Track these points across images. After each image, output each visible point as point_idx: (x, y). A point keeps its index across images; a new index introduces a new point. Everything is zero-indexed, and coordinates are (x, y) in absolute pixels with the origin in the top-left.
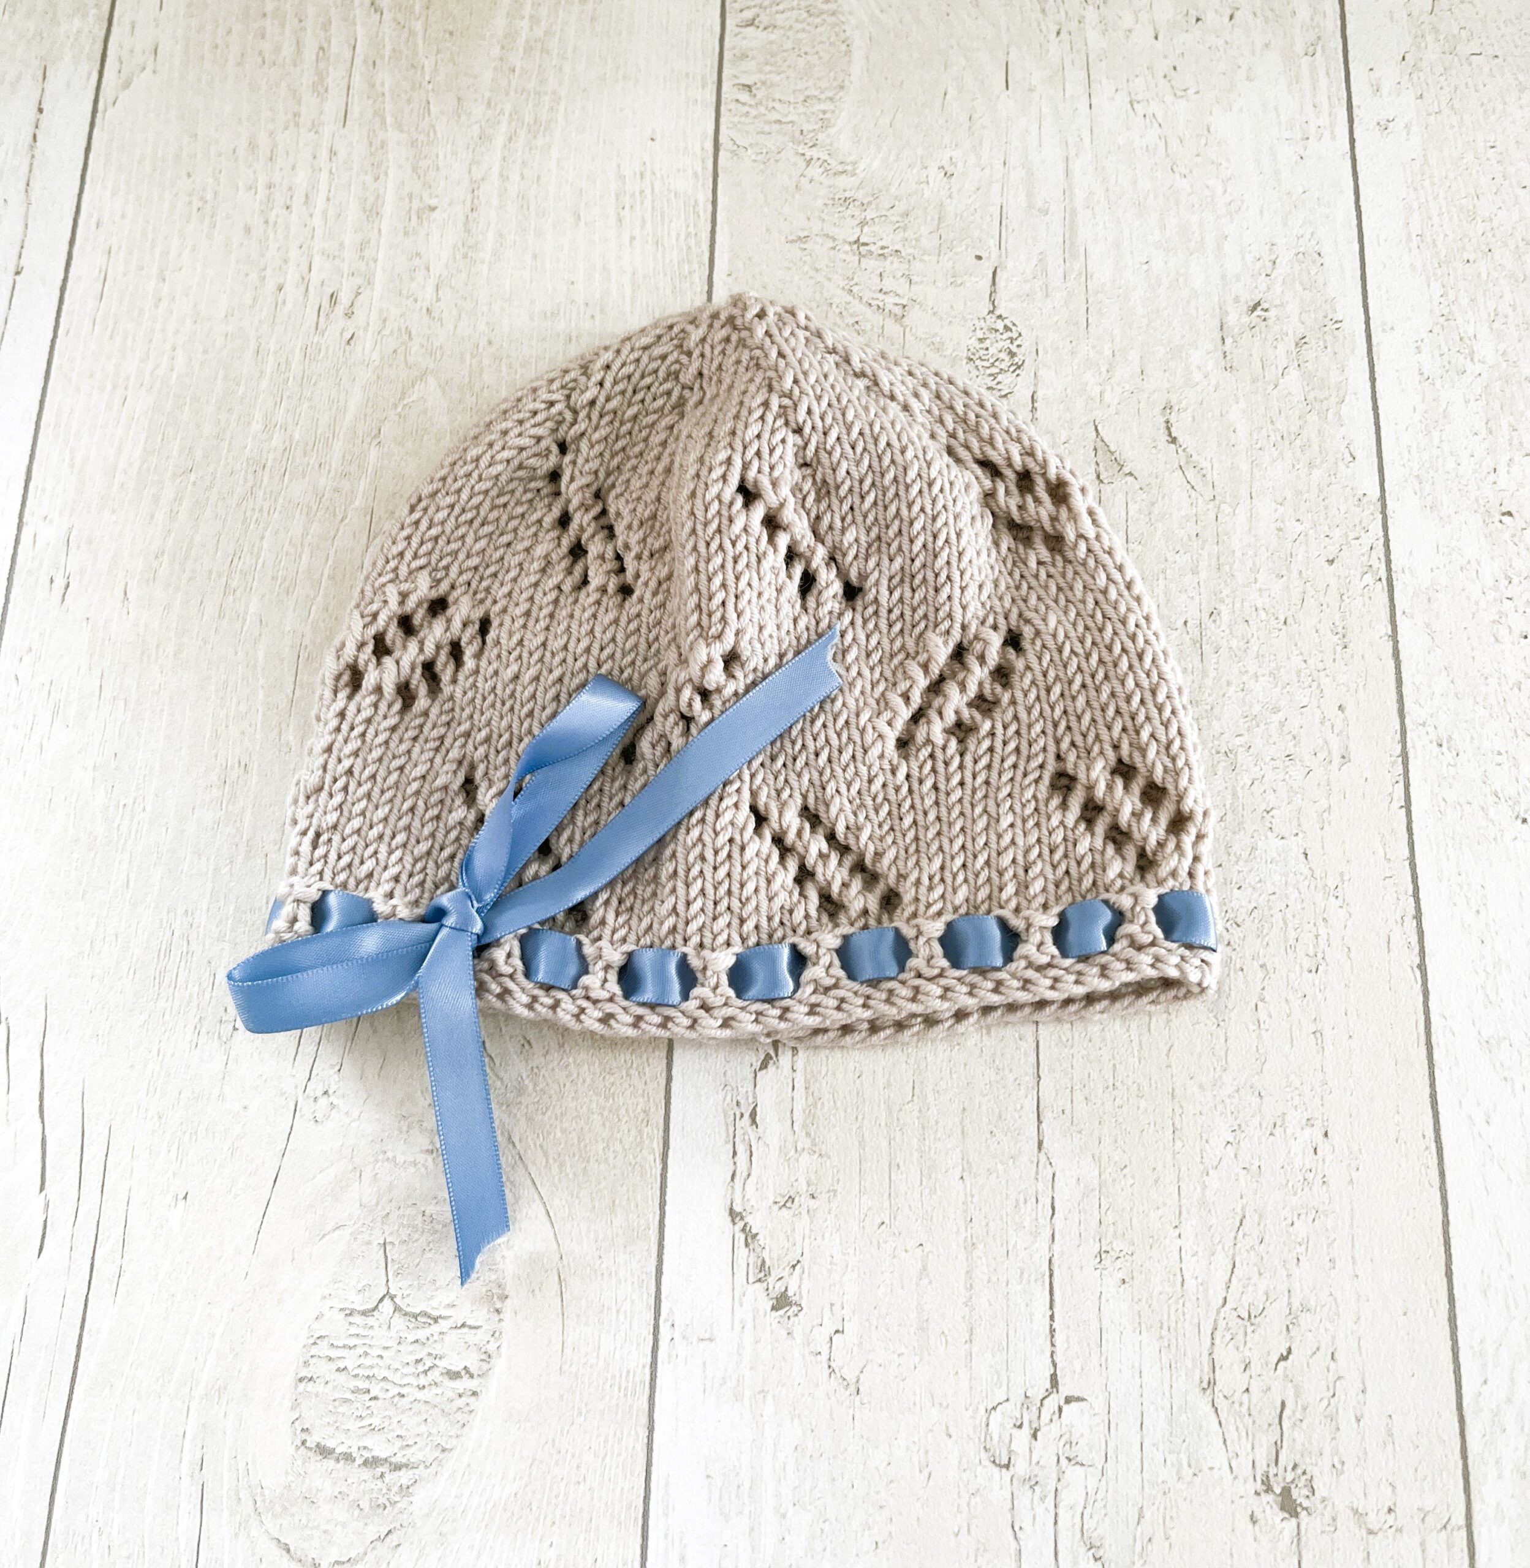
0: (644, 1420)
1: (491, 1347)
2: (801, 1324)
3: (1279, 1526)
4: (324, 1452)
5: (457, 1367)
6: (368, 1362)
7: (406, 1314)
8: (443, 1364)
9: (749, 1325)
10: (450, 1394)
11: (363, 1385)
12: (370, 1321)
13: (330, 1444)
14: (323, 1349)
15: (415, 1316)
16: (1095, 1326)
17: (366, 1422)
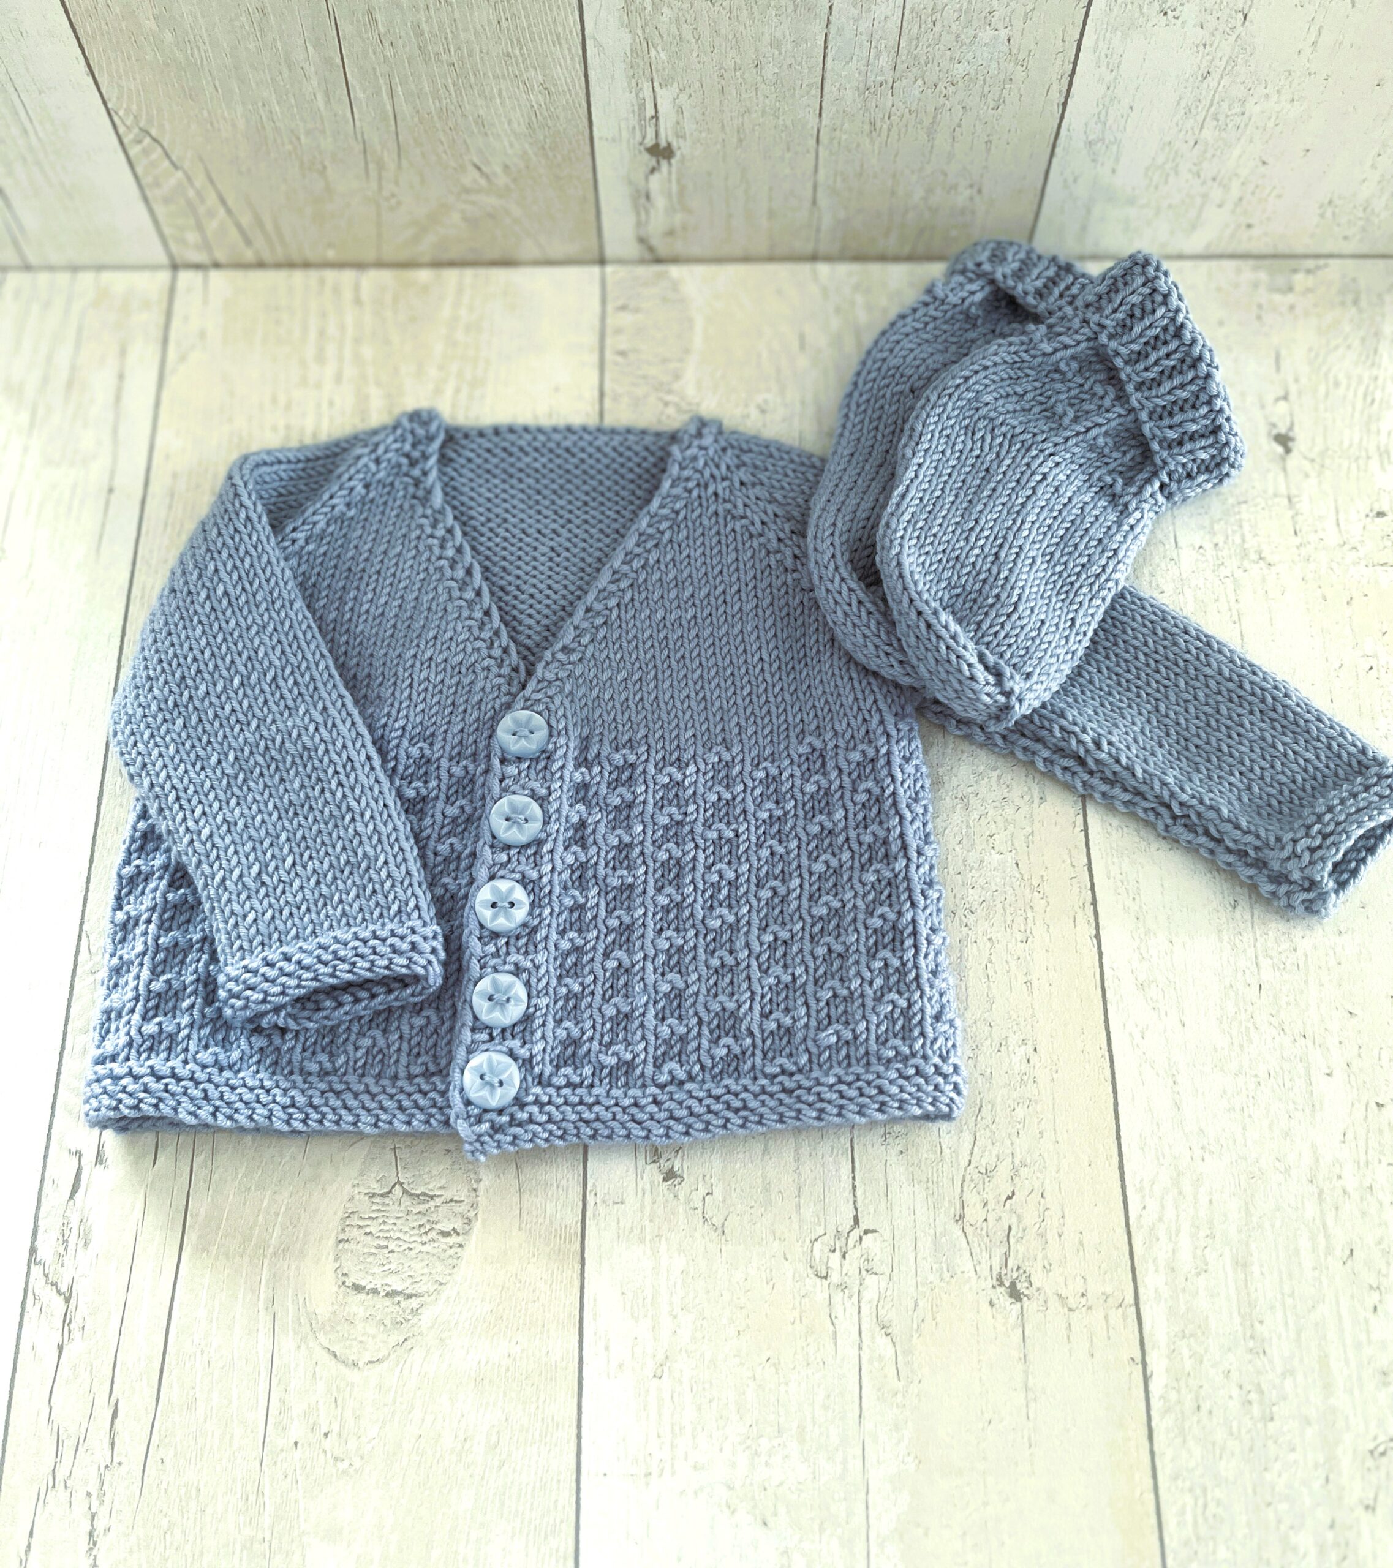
0: (578, 1258)
1: (472, 1214)
2: (683, 1190)
3: (1009, 1308)
4: (358, 1288)
5: (448, 1228)
6: (386, 1228)
7: (411, 1195)
8: (438, 1227)
9: (648, 1193)
10: (444, 1247)
11: (383, 1243)
12: (387, 1201)
13: (362, 1283)
14: (356, 1221)
15: (418, 1196)
16: (882, 1183)
17: (387, 1267)
